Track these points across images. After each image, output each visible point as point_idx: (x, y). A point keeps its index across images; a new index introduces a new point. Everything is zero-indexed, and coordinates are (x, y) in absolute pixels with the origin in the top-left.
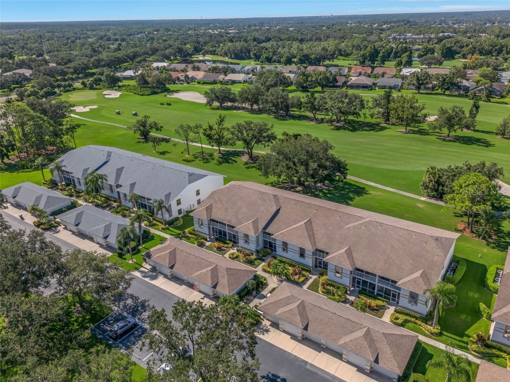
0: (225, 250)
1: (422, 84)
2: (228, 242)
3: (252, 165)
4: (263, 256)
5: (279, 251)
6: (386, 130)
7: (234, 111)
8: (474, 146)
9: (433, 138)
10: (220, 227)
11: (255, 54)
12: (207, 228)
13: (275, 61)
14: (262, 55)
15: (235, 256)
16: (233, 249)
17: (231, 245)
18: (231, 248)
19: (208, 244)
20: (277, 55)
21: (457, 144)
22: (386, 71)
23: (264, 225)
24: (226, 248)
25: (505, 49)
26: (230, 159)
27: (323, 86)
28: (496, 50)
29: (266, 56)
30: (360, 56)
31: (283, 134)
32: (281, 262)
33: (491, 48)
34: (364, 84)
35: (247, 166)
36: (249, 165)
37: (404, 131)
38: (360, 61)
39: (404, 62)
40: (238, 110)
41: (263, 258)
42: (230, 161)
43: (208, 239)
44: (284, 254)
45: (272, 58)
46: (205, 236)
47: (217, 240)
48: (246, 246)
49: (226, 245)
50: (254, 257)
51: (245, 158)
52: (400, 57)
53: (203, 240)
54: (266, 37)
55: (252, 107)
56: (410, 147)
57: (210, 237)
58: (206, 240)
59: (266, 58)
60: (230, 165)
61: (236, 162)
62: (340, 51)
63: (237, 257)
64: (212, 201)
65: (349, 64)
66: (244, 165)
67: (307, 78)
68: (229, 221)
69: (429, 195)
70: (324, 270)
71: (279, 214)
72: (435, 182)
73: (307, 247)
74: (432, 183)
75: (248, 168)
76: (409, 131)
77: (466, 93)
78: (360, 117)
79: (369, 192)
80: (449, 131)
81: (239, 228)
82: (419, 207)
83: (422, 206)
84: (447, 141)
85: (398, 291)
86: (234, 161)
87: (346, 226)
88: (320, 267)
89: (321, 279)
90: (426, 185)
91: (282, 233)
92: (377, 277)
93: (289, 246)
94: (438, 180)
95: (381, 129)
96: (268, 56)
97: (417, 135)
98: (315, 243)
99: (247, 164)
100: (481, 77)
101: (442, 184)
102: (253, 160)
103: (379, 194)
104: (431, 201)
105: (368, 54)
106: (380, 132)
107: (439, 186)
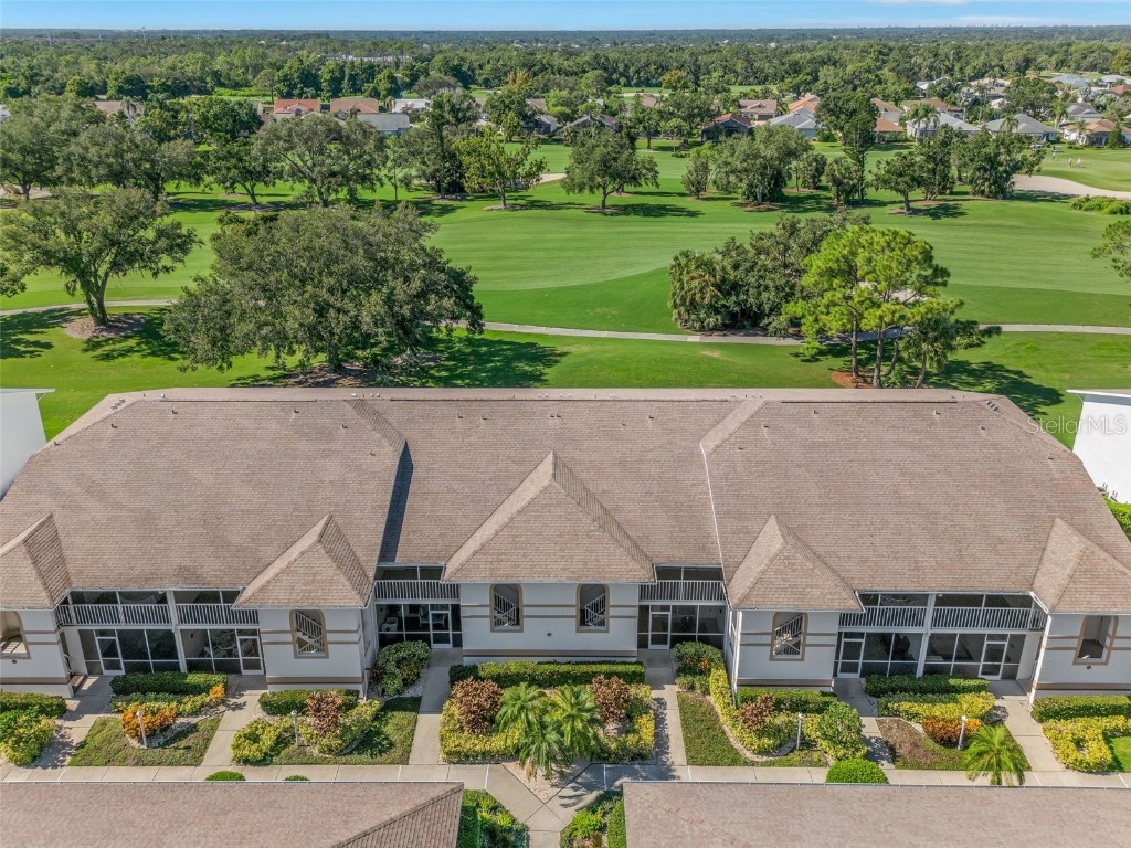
0: (193, 728)
2: (195, 678)
3: (118, 346)
4: (407, 683)
5: (479, 633)
6: (459, 211)
8: (669, 218)
9: (576, 214)
10: (129, 618)
12: (57, 650)
15: (267, 740)
16: (239, 707)
17: (218, 691)
18: (223, 702)
19: (78, 730)
21: (632, 218)
22: (358, 106)
23: (378, 539)
24: (195, 713)
26: (18, 342)
30: (279, 81)
32: (505, 680)
35: (99, 352)
36: (107, 348)
37: (502, 207)
38: (280, 93)
39: (383, 93)
41: (410, 693)
42: (22, 348)
43: (72, 705)
44: (507, 640)
46: (49, 692)
47: (122, 689)
48: (311, 666)
49: (189, 703)
50: (366, 707)
51: (80, 330)
52: (371, 82)
53: (45, 722)
56: (549, 236)
57: (76, 690)
58: (62, 711)
60: (27, 359)
61: (48, 346)
62: (216, 75)
63: (281, 742)
64: (47, 504)
66: (86, 350)
67: (174, 117)
68: (183, 572)
69: (702, 329)
70: (689, 648)
71: (416, 473)
72: (718, 287)
73: (624, 573)
74: (711, 290)
75: (108, 357)
76: (513, 208)
77: (550, 137)
78: (382, 185)
79: (560, 349)
80: (605, 195)
81: (263, 589)
82: (715, 359)
83: (716, 354)
84: (612, 215)
85: (1009, 632)
86: (37, 344)
87: (705, 448)
88: (662, 640)
89: (706, 692)
90: (693, 301)
91: (482, 550)
92: (932, 602)
93: (526, 599)
94: (724, 280)
95: (445, 210)
96: (13, 86)
97: (544, 212)
98: (636, 548)
99: (97, 345)
100: (562, 105)
101: (735, 287)
102: (119, 330)
103: (585, 349)
104: (716, 339)
105: (296, 75)
106: (446, 217)
107: (727, 294)
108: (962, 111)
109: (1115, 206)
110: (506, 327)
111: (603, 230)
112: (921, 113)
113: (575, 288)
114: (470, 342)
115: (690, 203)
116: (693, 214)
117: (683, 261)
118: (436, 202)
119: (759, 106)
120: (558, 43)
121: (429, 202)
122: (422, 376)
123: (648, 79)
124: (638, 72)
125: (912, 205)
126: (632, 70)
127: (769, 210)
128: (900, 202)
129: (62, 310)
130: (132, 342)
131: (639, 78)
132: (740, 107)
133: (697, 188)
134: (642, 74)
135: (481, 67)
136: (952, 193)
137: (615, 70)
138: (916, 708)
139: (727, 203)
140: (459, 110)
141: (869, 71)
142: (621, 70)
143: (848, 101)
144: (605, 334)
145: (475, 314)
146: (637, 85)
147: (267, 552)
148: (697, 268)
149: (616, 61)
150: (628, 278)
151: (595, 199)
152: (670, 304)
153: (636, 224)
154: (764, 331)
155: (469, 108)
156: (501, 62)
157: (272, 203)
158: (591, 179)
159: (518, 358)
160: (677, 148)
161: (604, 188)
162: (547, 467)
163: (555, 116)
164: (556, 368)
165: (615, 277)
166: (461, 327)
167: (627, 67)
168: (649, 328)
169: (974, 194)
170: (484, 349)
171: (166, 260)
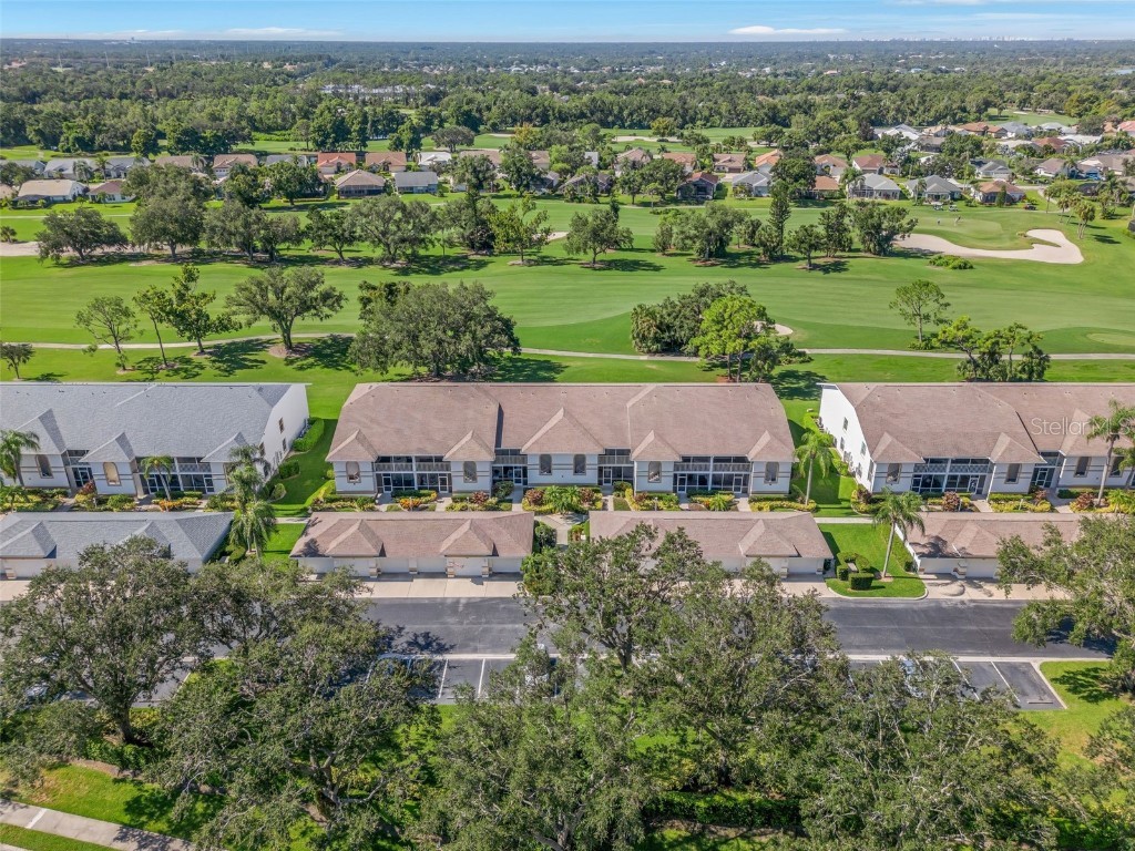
0: (427, 506)
1: (485, 179)
2: (423, 492)
3: (305, 362)
4: (507, 495)
5: (535, 476)
6: (490, 265)
7: (132, 265)
8: (639, 272)
9: (574, 268)
10: (397, 468)
11: (39, 132)
12: (374, 480)
13: (105, 148)
14: (62, 133)
15: (458, 509)
16: (443, 501)
17: (433, 496)
18: (437, 500)
19: (382, 508)
20: (107, 132)
21: (614, 272)
22: (389, 160)
23: (494, 439)
24: (427, 502)
25: (551, 112)
26: (244, 360)
27: (291, 196)
28: (538, 116)
29: (74, 135)
30: (314, 132)
31: (361, 287)
33: (529, 111)
34: (372, 186)
35: (295, 365)
36: (299, 363)
37: (520, 262)
38: (315, 141)
39: (406, 142)
40: (137, 261)
41: (509, 497)
42: (248, 364)
44: (544, 479)
45: (92, 140)
46: (368, 496)
47: (396, 496)
48: (471, 486)
49: (423, 499)
50: (492, 500)
51: (277, 353)
52: (395, 131)
53: (370, 504)
54: (23, 90)
55: (173, 250)
57: (376, 497)
58: (375, 503)
59: (77, 139)
60: (254, 370)
61: (264, 362)
62: (251, 120)
63: (464, 509)
64: (356, 426)
65: (291, 149)
66: (287, 365)
68: (419, 450)
69: (649, 352)
70: (618, 483)
71: (505, 415)
72: (658, 327)
73: (592, 451)
74: (653, 330)
75: (301, 368)
76: (530, 263)
77: (553, 192)
78: (434, 246)
79: (564, 364)
80: (596, 254)
81: (454, 454)
82: (653, 370)
83: (654, 367)
84: (600, 269)
85: (743, 473)
86: (256, 361)
87: (629, 405)
88: (608, 481)
89: (624, 496)
90: (643, 335)
91: (536, 442)
92: (712, 460)
93: (554, 461)
94: (661, 323)
95: (480, 265)
96: (80, 135)
97: (549, 267)
98: (597, 442)
99: (292, 362)
100: (563, 162)
101: (669, 328)
102: (301, 353)
103: (579, 364)
104: (657, 358)
105: (329, 125)
106: (482, 271)
107: (663, 331)
108: (896, 167)
109: (956, 263)
110: (532, 351)
111: (592, 282)
112: (850, 177)
113: (574, 325)
114: (510, 359)
115: (657, 259)
116: (657, 269)
117: (639, 310)
118: (471, 257)
119: (730, 161)
120: (557, 65)
121: (466, 257)
122: (487, 378)
123: (640, 121)
124: (631, 114)
125: (813, 261)
126: (626, 113)
127: (713, 265)
128: (805, 258)
129: (257, 340)
130: (311, 360)
131: (632, 120)
132: (714, 160)
133: (663, 247)
134: (634, 117)
135: (489, 109)
136: (850, 250)
137: (611, 113)
138: (703, 499)
139: (685, 259)
140: (479, 172)
141: (835, 119)
142: (616, 112)
143: (793, 167)
144: (591, 355)
145: (515, 343)
146: (631, 127)
147: (451, 443)
148: (647, 315)
149: (611, 104)
150: (607, 319)
151: (588, 257)
152: (631, 337)
153: (617, 278)
154: (681, 354)
155: (488, 169)
156: (506, 104)
157: (353, 258)
158: (585, 244)
159: (541, 369)
160: (655, 204)
161: (595, 250)
162: (561, 412)
163: (557, 172)
164: (562, 374)
165: (599, 318)
166: (508, 352)
167: (621, 110)
168: (618, 351)
169: (865, 252)
170: (519, 364)
171: (326, 310)
